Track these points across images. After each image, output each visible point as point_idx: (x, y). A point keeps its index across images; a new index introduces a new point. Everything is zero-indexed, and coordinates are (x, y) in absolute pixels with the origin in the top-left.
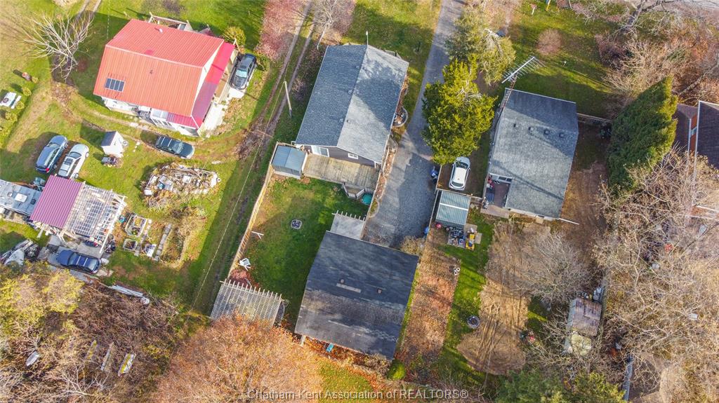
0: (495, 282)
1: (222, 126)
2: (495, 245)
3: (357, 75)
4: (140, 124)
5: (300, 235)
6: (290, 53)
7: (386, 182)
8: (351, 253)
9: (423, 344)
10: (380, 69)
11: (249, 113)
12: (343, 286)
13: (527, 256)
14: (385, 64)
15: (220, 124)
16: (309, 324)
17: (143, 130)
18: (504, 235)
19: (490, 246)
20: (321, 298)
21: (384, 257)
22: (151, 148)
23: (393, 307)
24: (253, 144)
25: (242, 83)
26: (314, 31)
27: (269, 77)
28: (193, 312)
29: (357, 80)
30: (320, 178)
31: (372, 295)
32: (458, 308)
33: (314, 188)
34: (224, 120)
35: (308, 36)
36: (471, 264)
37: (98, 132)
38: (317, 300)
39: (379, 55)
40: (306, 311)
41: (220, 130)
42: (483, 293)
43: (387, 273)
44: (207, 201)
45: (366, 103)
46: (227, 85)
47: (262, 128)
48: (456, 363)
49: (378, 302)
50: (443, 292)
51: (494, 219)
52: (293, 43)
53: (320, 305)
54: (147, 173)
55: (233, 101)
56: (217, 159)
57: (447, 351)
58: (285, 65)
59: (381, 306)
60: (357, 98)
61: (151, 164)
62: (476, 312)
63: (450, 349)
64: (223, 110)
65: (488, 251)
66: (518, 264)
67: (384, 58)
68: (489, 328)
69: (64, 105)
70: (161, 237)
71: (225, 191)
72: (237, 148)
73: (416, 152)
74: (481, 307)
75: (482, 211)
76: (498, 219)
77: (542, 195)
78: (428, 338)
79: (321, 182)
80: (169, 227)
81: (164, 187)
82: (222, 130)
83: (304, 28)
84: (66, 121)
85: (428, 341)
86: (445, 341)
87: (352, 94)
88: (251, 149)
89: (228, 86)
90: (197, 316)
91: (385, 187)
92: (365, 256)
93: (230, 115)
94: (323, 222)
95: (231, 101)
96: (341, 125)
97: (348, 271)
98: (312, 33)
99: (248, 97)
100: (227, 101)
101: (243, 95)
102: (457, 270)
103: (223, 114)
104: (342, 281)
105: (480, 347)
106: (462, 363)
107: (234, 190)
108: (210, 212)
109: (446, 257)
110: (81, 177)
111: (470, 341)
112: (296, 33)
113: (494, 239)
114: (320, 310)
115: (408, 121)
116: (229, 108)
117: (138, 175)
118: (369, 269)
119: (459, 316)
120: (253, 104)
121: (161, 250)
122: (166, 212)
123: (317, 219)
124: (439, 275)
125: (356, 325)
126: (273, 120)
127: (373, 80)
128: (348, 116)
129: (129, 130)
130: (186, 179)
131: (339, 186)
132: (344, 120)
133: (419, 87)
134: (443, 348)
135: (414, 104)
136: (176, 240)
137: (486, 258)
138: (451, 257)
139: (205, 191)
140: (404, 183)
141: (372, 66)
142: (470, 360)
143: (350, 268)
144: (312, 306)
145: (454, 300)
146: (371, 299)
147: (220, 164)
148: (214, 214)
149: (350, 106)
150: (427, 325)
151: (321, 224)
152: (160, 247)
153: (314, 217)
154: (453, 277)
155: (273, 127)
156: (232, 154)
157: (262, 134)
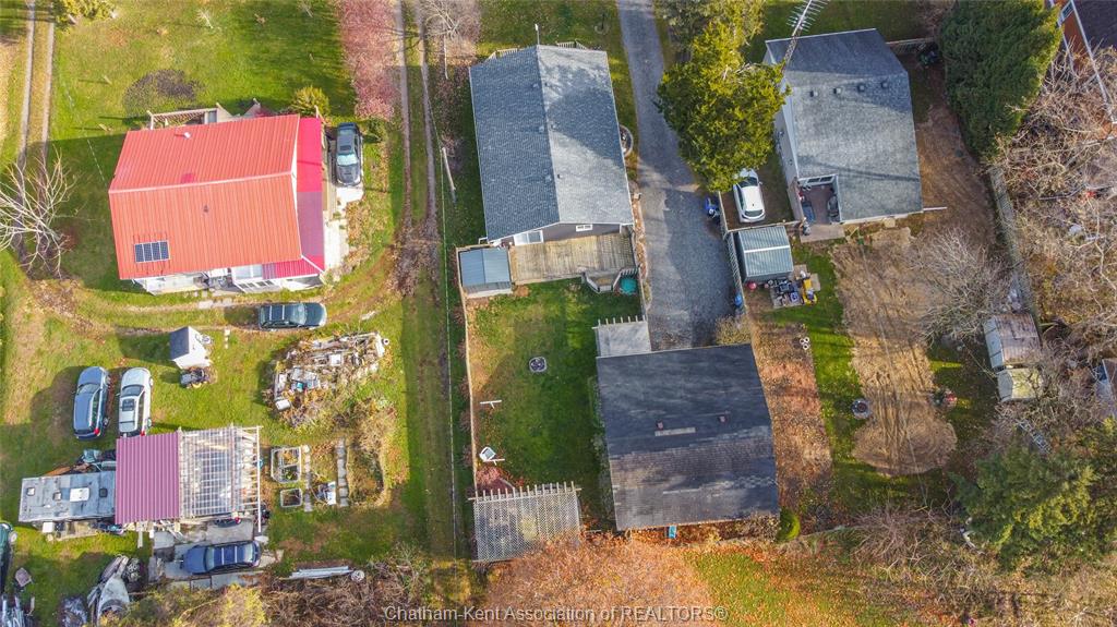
0: (867, 337)
1: (352, 254)
2: (844, 282)
3: (541, 98)
4: (215, 301)
5: (552, 379)
6: (404, 99)
7: (644, 249)
8: (650, 377)
9: (804, 469)
10: (570, 76)
11: (385, 219)
12: (666, 433)
13: (895, 283)
14: (575, 66)
15: (347, 253)
16: (635, 510)
17: (226, 308)
18: (849, 263)
19: (836, 288)
20: (638, 464)
21: (702, 364)
22: (251, 331)
23: (752, 435)
24: (415, 265)
25: (354, 175)
26: (427, 51)
27: (390, 149)
28: (439, 561)
29: (543, 106)
30: (543, 280)
31: (714, 429)
32: (830, 396)
33: (539, 298)
34: (351, 244)
35: (421, 62)
36: (821, 324)
37: (151, 338)
38: (633, 469)
39: (561, 54)
40: (623, 493)
41: (351, 262)
42: (856, 361)
43: (717, 387)
44: (383, 383)
45: (573, 137)
46: (329, 186)
47: (416, 234)
48: (862, 478)
49: (726, 436)
50: (799, 381)
51: (824, 246)
52: (403, 82)
53: (641, 473)
54: (265, 374)
55: (350, 208)
56: (368, 310)
57: (842, 465)
58: (406, 122)
59: (733, 440)
60: (558, 135)
61: (265, 357)
62: (858, 391)
63: (844, 461)
64: (341, 227)
65: (837, 296)
66: (887, 299)
67: (568, 56)
68: (886, 409)
69: (70, 316)
70: (336, 467)
71: (404, 355)
72: (391, 282)
73: (669, 186)
74: (861, 382)
75: (803, 239)
76: (830, 243)
77: (888, 185)
78: (808, 457)
79: (548, 286)
80: (341, 445)
81: (305, 386)
82: (356, 261)
83: (409, 52)
84: (87, 341)
85: (809, 463)
86: (833, 453)
87: (546, 131)
88: (415, 274)
89: (333, 187)
90: (449, 564)
91: (646, 256)
92: (674, 373)
93: (357, 233)
94: (577, 345)
95: (346, 209)
96: (552, 185)
97: (659, 407)
98: (426, 55)
99: (372, 194)
100: (340, 211)
101: (362, 193)
102: (806, 341)
103: (345, 234)
104: (660, 425)
105: (884, 441)
106: (869, 473)
107: (417, 349)
108: (394, 397)
109: (781, 327)
110: (158, 421)
111: (868, 436)
112: (401, 63)
113: (838, 275)
114: (644, 481)
115: (636, 142)
116: (350, 222)
117: (251, 382)
118: (689, 391)
119: (836, 407)
120: (384, 202)
121: (347, 487)
122: (326, 425)
123: (567, 345)
124: (783, 358)
125: (706, 482)
126: (428, 216)
127: (567, 97)
128: (557, 168)
129: (201, 317)
130: (335, 359)
131: (577, 281)
132: (553, 177)
133: (629, 83)
134: (835, 464)
135: (632, 113)
136: (364, 461)
137: (839, 308)
138: (789, 324)
139: (374, 368)
140: (672, 241)
141: (557, 76)
142: (880, 465)
143: (661, 400)
144: (629, 481)
145: (820, 386)
146: (714, 435)
147: (375, 316)
148: (403, 398)
149: (552, 151)
150: (798, 439)
151: (575, 350)
152: (341, 483)
153: (560, 343)
154: (803, 355)
155: (432, 227)
156: (389, 291)
157: (420, 244)
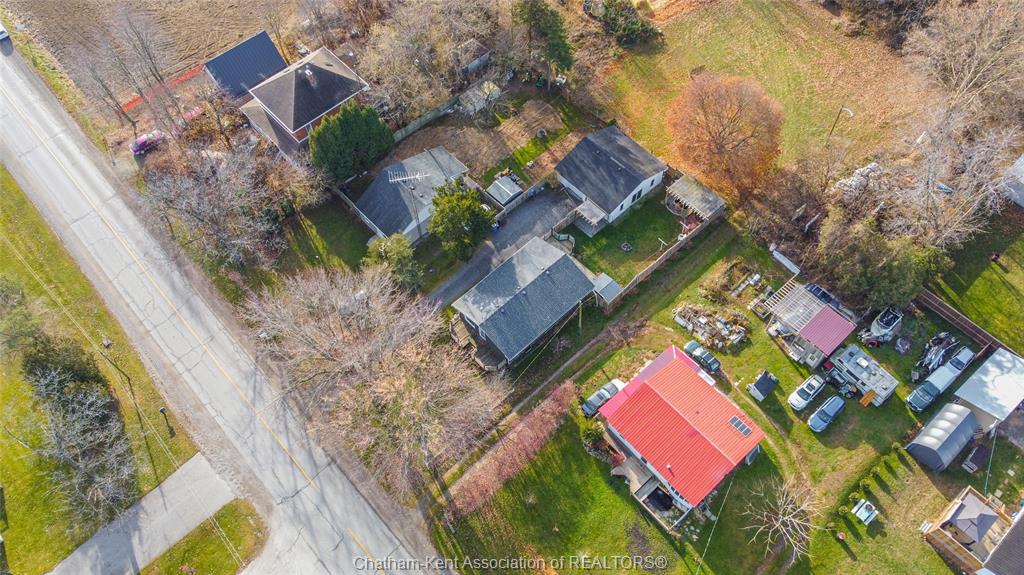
0: (509, 147)
2: (490, 165)
3: (507, 304)
5: (628, 238)
8: (600, 190)
10: (482, 304)
11: (617, 359)
12: (621, 165)
14: (474, 307)
16: (656, 165)
19: (495, 166)
21: (579, 177)
22: (726, 375)
24: (628, 327)
29: (511, 300)
32: (545, 146)
36: (516, 163)
37: (773, 418)
39: (474, 315)
42: (523, 145)
43: (585, 165)
44: (692, 298)
45: (516, 280)
47: (613, 339)
48: (569, 121)
50: (548, 158)
54: (736, 349)
55: (626, 379)
56: (667, 331)
57: (570, 129)
59: (602, 146)
60: (520, 283)
61: (730, 356)
62: (535, 139)
65: (498, 164)
66: (486, 148)
67: (471, 312)
68: (535, 127)
69: (803, 474)
70: (743, 289)
71: (672, 301)
72: (646, 331)
73: (496, 252)
74: (530, 139)
77: (439, 160)
80: (733, 294)
81: (726, 324)
82: (650, 354)
83: (511, 426)
84: (806, 450)
85: (579, 138)
86: (568, 133)
88: (632, 325)
90: (735, 224)
92: (592, 184)
93: (635, 365)
97: (612, 176)
98: (507, 414)
99: (610, 375)
101: (614, 380)
102: (528, 164)
105: (548, 121)
106: (565, 119)
107: (665, 297)
108: (694, 290)
109: (530, 176)
111: (551, 127)
112: (522, 425)
113: (488, 169)
117: (746, 352)
118: (594, 171)
119: (548, 142)
120: (608, 366)
122: (732, 306)
123: (607, 243)
124: (542, 167)
125: (625, 148)
126: (598, 341)
127: (496, 297)
128: (539, 273)
129: (741, 402)
132: (545, 271)
134: (572, 131)
137: (503, 161)
138: (526, 174)
140: (524, 234)
141: (488, 308)
142: (559, 118)
143: (608, 178)
145: (544, 151)
146: (606, 151)
147: (666, 326)
148: (690, 287)
149: (532, 280)
151: (607, 238)
153: (609, 246)
154: (535, 162)
155: (602, 335)
156: (651, 329)
157: (616, 334)
